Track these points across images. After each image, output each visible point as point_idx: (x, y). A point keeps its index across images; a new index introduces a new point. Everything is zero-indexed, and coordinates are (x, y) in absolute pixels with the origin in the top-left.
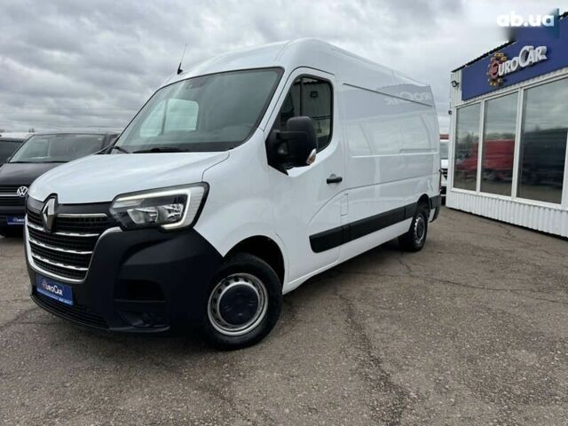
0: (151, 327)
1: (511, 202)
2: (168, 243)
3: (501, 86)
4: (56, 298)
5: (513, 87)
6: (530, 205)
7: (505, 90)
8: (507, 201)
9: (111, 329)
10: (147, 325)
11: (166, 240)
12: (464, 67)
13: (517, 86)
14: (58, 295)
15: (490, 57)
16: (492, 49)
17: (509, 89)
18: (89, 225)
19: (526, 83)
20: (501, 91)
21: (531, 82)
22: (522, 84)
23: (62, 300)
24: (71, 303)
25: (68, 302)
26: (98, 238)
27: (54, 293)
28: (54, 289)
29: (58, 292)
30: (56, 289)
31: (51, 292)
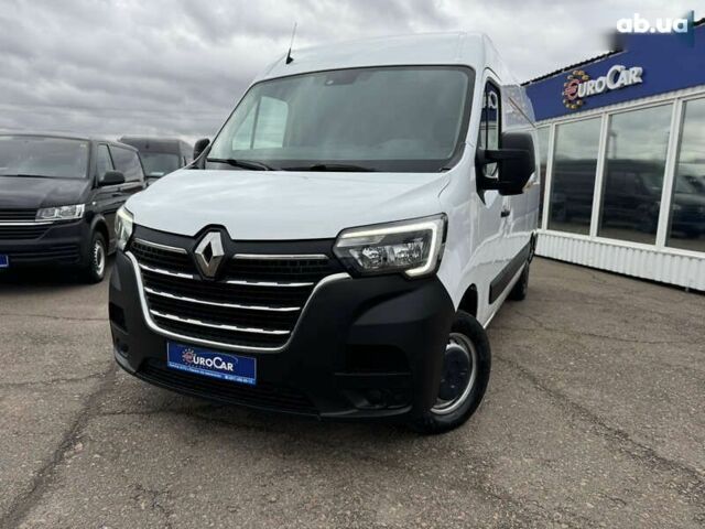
0: (386, 408)
1: (590, 242)
2: (411, 296)
3: (579, 109)
4: (219, 376)
5: (595, 111)
6: (614, 246)
7: (584, 114)
8: (584, 241)
9: (323, 414)
10: (377, 406)
11: (410, 291)
12: (528, 83)
13: (601, 110)
14: (223, 371)
15: (567, 75)
16: (568, 66)
17: (589, 113)
18: (288, 270)
19: (613, 108)
20: (578, 115)
21: (619, 106)
22: (607, 109)
23: (232, 378)
24: (251, 381)
25: (245, 380)
26: (313, 287)
27: (213, 368)
28: (213, 363)
29: (223, 366)
30: (218, 363)
31: (205, 367)
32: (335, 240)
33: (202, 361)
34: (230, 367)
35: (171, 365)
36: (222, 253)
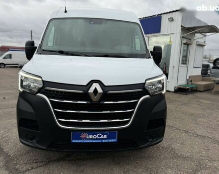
14: (102, 139)
18: (129, 96)
23: (106, 141)
24: (115, 140)
25: (112, 141)
26: (137, 102)
27: (97, 139)
28: (97, 136)
29: (102, 137)
30: (100, 136)
31: (93, 139)
32: (144, 84)
33: (91, 137)
34: (105, 136)
35: (74, 141)
36: (102, 92)
